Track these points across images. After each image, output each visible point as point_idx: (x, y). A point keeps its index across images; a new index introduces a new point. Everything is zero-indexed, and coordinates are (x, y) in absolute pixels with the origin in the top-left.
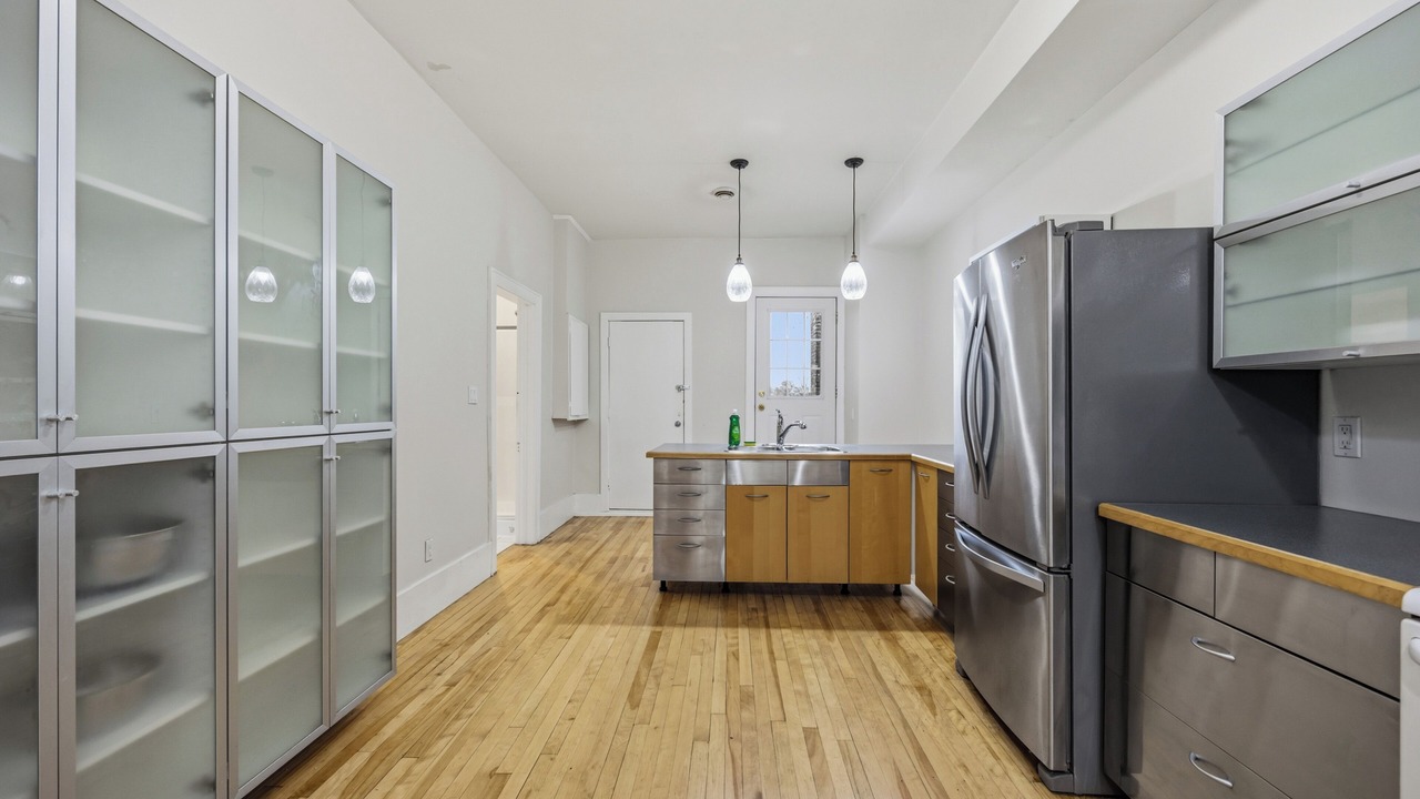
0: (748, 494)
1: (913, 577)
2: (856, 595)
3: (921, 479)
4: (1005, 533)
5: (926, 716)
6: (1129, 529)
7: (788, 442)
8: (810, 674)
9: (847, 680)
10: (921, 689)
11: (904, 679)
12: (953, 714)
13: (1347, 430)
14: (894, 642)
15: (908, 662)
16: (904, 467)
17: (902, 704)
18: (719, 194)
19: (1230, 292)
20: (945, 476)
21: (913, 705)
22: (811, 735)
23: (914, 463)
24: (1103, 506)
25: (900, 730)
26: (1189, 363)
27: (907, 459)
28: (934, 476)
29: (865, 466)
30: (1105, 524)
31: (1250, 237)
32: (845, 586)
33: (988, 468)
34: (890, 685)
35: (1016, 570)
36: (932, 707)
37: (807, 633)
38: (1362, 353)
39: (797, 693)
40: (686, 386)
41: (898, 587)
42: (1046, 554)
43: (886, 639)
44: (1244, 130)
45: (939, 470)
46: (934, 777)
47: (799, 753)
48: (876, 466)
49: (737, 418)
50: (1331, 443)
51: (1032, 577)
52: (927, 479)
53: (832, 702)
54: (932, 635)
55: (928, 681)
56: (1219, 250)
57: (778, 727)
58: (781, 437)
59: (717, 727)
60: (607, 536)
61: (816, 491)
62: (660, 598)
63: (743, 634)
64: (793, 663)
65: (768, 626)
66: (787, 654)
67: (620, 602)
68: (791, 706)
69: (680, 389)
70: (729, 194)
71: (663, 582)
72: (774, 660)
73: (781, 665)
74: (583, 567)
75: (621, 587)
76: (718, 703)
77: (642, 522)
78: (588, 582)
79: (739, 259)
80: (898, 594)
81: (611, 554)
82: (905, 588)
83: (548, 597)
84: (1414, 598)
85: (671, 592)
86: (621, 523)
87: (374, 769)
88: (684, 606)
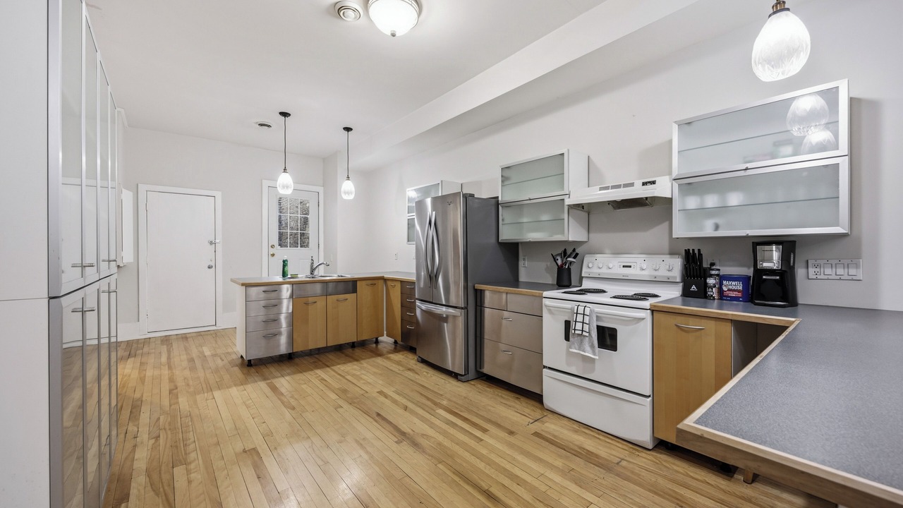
0: (304, 303)
1: (385, 332)
2: (358, 346)
3: (390, 288)
5: (417, 376)
6: (483, 290)
7: (316, 273)
8: (363, 376)
9: (381, 374)
10: (409, 369)
11: (401, 368)
12: (425, 373)
13: (524, 259)
14: (387, 358)
15: (399, 363)
16: (381, 282)
17: (407, 375)
18: (262, 125)
19: (503, 220)
20: (406, 284)
21: (410, 375)
22: (381, 393)
23: (385, 280)
24: (476, 285)
25: (411, 382)
26: (493, 240)
27: (382, 278)
28: (398, 285)
29: (364, 282)
30: (476, 290)
31: (508, 205)
32: (353, 343)
33: (436, 276)
34: (398, 372)
36: (417, 373)
37: (349, 364)
38: (531, 240)
39: (364, 383)
40: (218, 241)
41: (377, 339)
43: (385, 358)
45: (401, 281)
46: (430, 390)
47: (382, 399)
48: (368, 282)
49: (287, 261)
50: (521, 263)
51: (455, 312)
52: (394, 286)
53: (381, 382)
54: (401, 353)
55: (410, 367)
56: (500, 208)
57: (366, 395)
58: (312, 271)
59: (341, 402)
60: (164, 348)
61: (342, 297)
62: (253, 370)
63: (319, 372)
64: (353, 375)
65: (328, 366)
66: (348, 373)
67: (226, 377)
68: (365, 388)
69: (211, 243)
70: (269, 126)
71: (250, 361)
72: (343, 377)
73: (348, 377)
74: (170, 368)
75: (217, 370)
76: (333, 396)
77: (185, 337)
78: (187, 373)
79: (285, 169)
80: (377, 342)
81: (184, 357)
82: (380, 338)
83: (166, 387)
84: (546, 294)
85: (256, 365)
86: (166, 340)
87: (160, 477)
88: (272, 369)
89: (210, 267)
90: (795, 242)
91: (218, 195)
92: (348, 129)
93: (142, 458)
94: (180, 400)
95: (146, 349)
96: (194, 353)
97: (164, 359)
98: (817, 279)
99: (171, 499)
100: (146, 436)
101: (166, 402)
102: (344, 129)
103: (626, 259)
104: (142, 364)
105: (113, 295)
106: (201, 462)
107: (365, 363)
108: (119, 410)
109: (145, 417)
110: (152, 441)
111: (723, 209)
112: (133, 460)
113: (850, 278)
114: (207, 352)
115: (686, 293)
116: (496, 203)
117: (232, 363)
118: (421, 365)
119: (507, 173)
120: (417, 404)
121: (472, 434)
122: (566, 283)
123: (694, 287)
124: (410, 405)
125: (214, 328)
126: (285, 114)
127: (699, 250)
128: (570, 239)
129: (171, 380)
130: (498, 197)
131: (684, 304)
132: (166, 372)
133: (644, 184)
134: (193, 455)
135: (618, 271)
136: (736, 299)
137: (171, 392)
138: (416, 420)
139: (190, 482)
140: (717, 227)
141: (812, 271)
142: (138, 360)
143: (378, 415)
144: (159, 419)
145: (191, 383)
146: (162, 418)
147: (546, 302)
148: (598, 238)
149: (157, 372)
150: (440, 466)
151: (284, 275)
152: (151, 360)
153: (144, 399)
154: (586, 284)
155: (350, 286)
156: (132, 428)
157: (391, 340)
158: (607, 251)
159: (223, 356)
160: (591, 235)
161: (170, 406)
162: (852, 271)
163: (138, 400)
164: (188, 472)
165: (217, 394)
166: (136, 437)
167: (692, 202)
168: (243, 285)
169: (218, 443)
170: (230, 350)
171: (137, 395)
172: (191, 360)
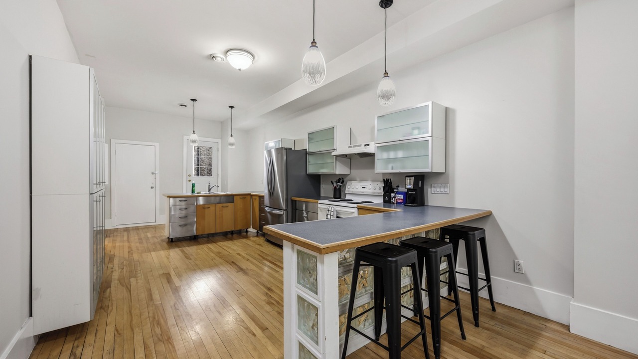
0: (203, 207)
1: (251, 226)
2: (235, 233)
3: (254, 200)
4: (275, 205)
5: (261, 248)
6: (296, 201)
7: (211, 191)
8: (231, 247)
9: (242, 246)
10: (258, 244)
11: (254, 244)
12: (266, 246)
13: (323, 184)
14: (250, 240)
15: (254, 242)
16: (249, 197)
17: (256, 247)
18: (181, 105)
19: (309, 162)
20: (261, 198)
21: (258, 247)
22: (239, 254)
23: (252, 195)
24: (293, 198)
25: (257, 250)
26: (304, 173)
27: (249, 195)
28: (258, 198)
29: (238, 197)
30: (292, 201)
31: (311, 154)
32: (232, 231)
33: (273, 193)
34: (251, 245)
35: (277, 212)
36: (262, 246)
38: (321, 173)
40: (156, 172)
41: (247, 229)
42: (283, 206)
44: (310, 136)
45: (259, 196)
46: (265, 253)
47: (238, 256)
48: (241, 196)
49: (194, 184)
50: (321, 186)
51: (281, 212)
53: (240, 250)
55: (260, 243)
56: (308, 155)
57: (230, 254)
58: (210, 190)
59: (216, 257)
60: (125, 234)
61: (225, 205)
62: (174, 244)
63: (210, 245)
64: (227, 247)
65: (214, 242)
66: (224, 246)
67: (159, 247)
68: (231, 252)
69: (153, 173)
70: (186, 106)
71: (172, 239)
72: (221, 247)
73: (224, 247)
74: (129, 242)
75: (154, 244)
76: (212, 255)
77: (137, 229)
78: (138, 244)
79: (194, 132)
80: (247, 232)
81: (137, 237)
82: (249, 230)
83: (126, 250)
84: (319, 201)
85: (175, 241)
86: (127, 230)
87: (124, 281)
88: (184, 243)
89: (152, 188)
90: (424, 175)
91: (157, 144)
92: (232, 107)
93: (116, 275)
94: (134, 255)
95: (115, 234)
96: (142, 236)
97: (125, 238)
98: (434, 193)
99: (129, 286)
100: (117, 268)
101: (126, 256)
102: (230, 107)
103: (364, 184)
104: (113, 240)
105: (98, 202)
106: (143, 277)
107: (235, 242)
108: (103, 258)
109: (116, 261)
110: (120, 270)
111: (396, 159)
112: (112, 276)
113: (445, 193)
114: (149, 235)
115: (385, 201)
116: (305, 153)
117: (163, 241)
118: (266, 242)
119: (311, 136)
120: (255, 258)
121: (275, 270)
122: (338, 196)
123: (387, 198)
124: (251, 259)
125: (154, 224)
126: (194, 100)
127: (390, 179)
128: (337, 173)
129: (129, 247)
130: (306, 149)
131: (384, 207)
132: (126, 244)
133: (365, 145)
134: (139, 275)
135: (361, 190)
136: (400, 203)
137: (129, 252)
138: (251, 265)
139: (137, 283)
140: (392, 169)
141: (433, 189)
142: (111, 239)
143: (233, 262)
144: (123, 262)
145: (140, 248)
146: (125, 262)
147: (320, 206)
148: (355, 173)
149: (122, 244)
150: (253, 280)
151: (193, 191)
152: (119, 239)
153: (115, 254)
154: (348, 197)
155: (230, 198)
156: (110, 266)
157: (255, 231)
158: (358, 180)
159: (158, 238)
160: (351, 171)
161: (129, 257)
162: (446, 190)
163: (112, 255)
164: (137, 280)
165: (153, 254)
166: (112, 268)
167: (385, 155)
168: (168, 197)
169: (151, 271)
170: (162, 235)
171: (112, 253)
172: (140, 239)
